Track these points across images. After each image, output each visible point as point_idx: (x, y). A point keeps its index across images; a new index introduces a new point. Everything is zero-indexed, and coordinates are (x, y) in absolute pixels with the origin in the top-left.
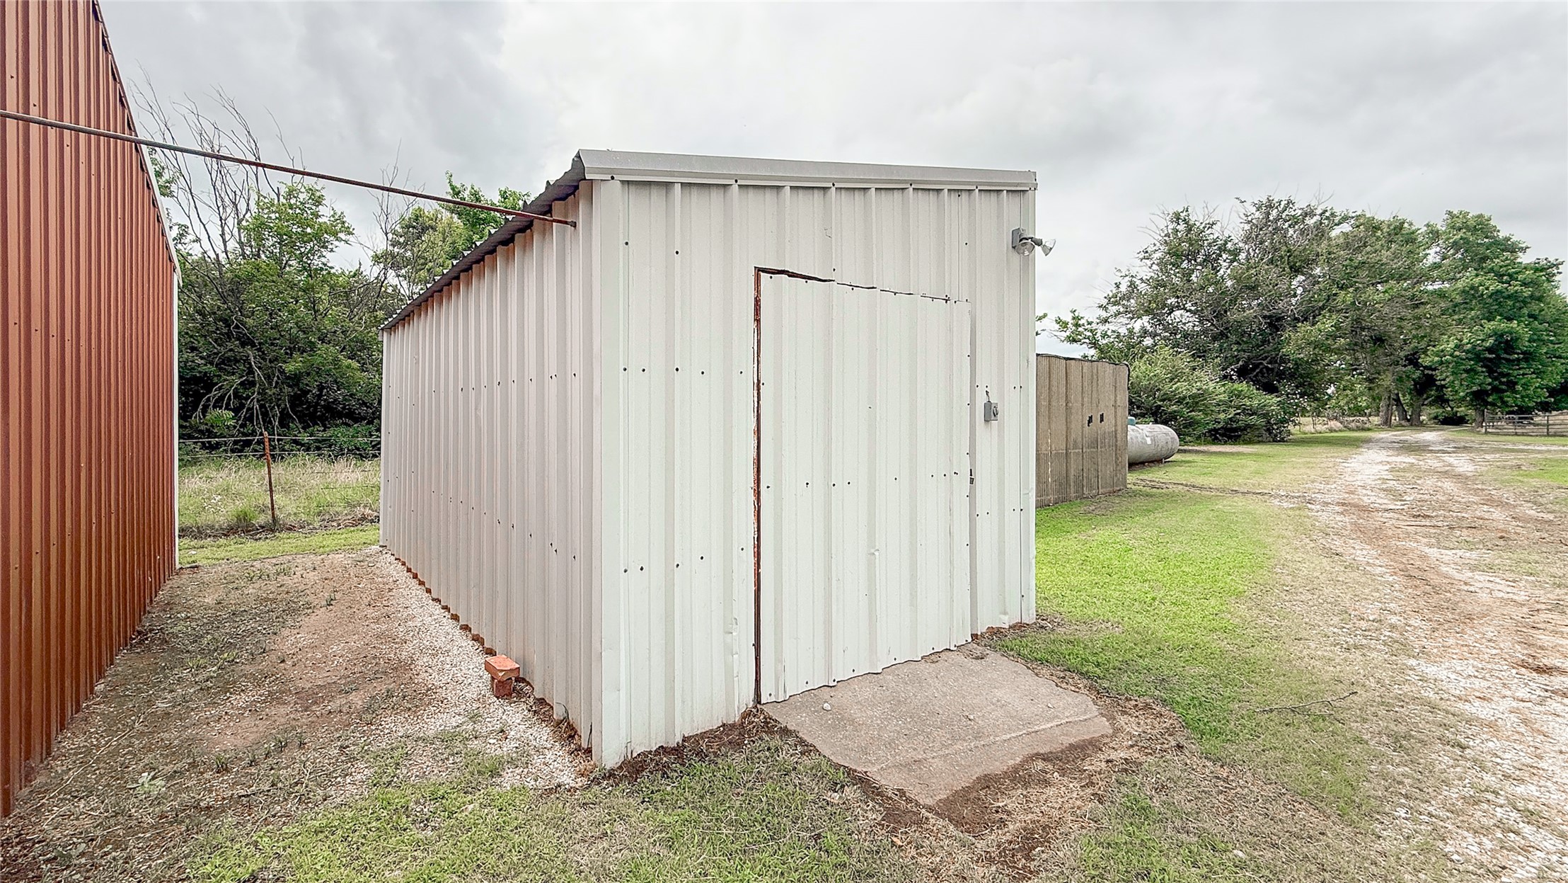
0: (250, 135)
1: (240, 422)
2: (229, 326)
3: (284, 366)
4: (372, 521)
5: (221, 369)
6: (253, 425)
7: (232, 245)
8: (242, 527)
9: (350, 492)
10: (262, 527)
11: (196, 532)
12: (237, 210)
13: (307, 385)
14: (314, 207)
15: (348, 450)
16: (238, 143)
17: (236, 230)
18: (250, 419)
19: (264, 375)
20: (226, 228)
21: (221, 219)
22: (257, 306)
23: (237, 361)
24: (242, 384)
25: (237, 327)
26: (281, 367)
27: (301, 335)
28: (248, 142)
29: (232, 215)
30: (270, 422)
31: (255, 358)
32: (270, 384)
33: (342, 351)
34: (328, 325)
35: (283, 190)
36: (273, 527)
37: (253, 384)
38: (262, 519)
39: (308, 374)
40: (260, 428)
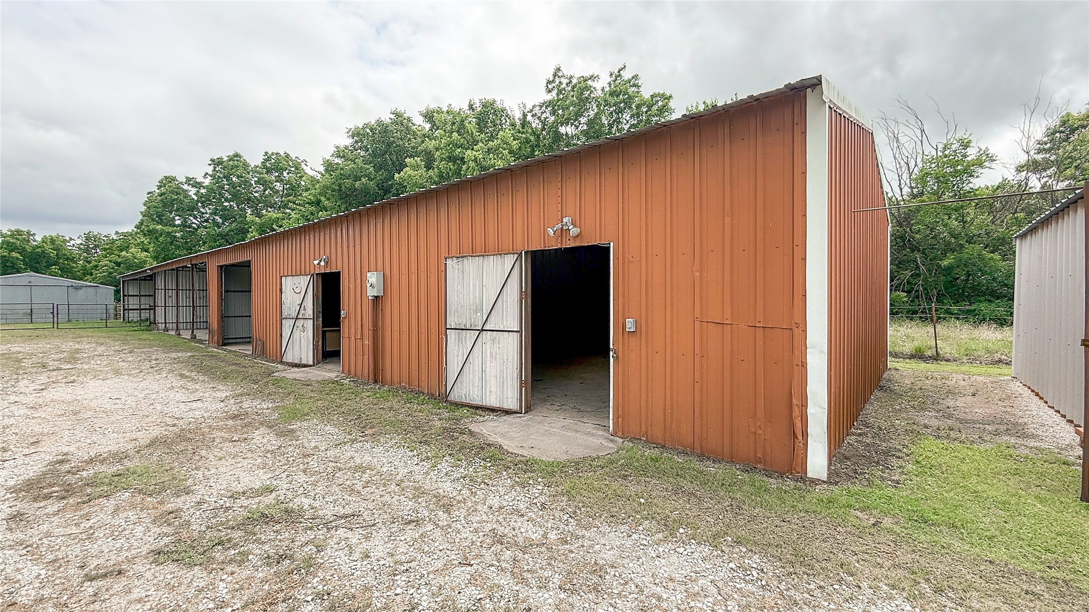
0: (918, 118)
1: (910, 299)
2: (904, 240)
3: (940, 262)
4: (1007, 364)
5: (899, 268)
6: (919, 301)
7: (906, 190)
8: (918, 355)
9: (990, 344)
10: (930, 357)
11: (896, 355)
12: (909, 167)
13: (957, 274)
14: (963, 151)
15: (990, 318)
16: (910, 126)
17: (908, 180)
18: (918, 297)
19: (926, 269)
20: (902, 181)
21: (899, 176)
22: (922, 226)
23: (909, 262)
24: (912, 275)
25: (909, 240)
26: (939, 263)
27: (953, 240)
28: (917, 122)
29: (906, 172)
30: (930, 299)
31: (920, 259)
32: (931, 274)
33: (985, 248)
34: (974, 230)
35: (940, 147)
36: (937, 358)
37: (918, 275)
38: (929, 353)
39: (958, 266)
40: (924, 303)
